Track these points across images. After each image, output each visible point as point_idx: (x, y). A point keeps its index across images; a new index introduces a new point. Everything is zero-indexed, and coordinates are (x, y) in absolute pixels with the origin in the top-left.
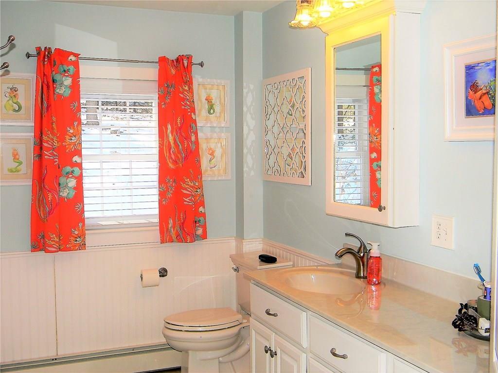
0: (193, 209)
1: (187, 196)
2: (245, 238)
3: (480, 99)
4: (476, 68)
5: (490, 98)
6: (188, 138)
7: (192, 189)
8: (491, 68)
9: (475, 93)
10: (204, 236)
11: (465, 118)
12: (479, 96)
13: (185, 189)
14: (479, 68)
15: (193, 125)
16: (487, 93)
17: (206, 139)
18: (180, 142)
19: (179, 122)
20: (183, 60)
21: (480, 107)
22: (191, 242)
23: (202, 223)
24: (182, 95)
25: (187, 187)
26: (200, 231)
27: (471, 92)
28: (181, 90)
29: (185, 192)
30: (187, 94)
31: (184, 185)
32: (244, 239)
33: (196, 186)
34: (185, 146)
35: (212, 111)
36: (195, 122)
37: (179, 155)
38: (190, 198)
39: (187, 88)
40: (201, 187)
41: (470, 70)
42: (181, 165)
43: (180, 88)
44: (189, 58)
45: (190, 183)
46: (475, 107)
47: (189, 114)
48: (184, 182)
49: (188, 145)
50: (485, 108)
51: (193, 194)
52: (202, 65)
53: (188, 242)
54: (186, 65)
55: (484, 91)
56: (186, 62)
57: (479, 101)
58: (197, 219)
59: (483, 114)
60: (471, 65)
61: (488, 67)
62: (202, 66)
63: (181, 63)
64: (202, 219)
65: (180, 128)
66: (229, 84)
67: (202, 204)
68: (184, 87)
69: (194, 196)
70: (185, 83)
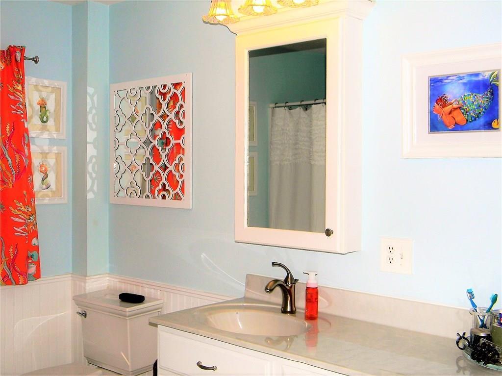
0: (27, 242)
1: (19, 225)
2: (88, 275)
3: (450, 114)
4: (445, 81)
5: (463, 114)
6: (20, 151)
7: (25, 215)
8: (465, 82)
9: (443, 107)
10: (37, 275)
11: (429, 133)
12: (449, 110)
13: (17, 216)
14: (449, 81)
15: (25, 135)
16: (460, 108)
17: (41, 153)
18: (9, 156)
19: (8, 130)
20: (15, 52)
21: (449, 123)
22: (25, 283)
23: (35, 259)
24: (12, 97)
25: (19, 213)
26: (32, 269)
27: (437, 107)
28: (11, 89)
29: (16, 219)
30: (20, 95)
31: (15, 212)
32: (86, 276)
33: (29, 213)
34: (17, 161)
35: (45, 119)
36: (27, 131)
37: (8, 173)
38: (23, 227)
39: (20, 88)
40: (33, 213)
41: (436, 83)
42: (11, 185)
43: (10, 87)
44: (22, 50)
45: (23, 208)
46: (443, 122)
47: (23, 120)
48: (16, 207)
49: (21, 160)
50: (456, 123)
51: (27, 222)
52: (35, 60)
53: (20, 283)
54: (19, 58)
55: (455, 106)
56: (18, 55)
57: (447, 116)
58: (30, 254)
59: (453, 130)
60: (438, 78)
61: (461, 81)
62: (36, 62)
63: (14, 56)
64: (35, 253)
65: (10, 138)
66: (66, 87)
67: (35, 234)
68: (16, 86)
69: (28, 225)
70: (18, 82)
